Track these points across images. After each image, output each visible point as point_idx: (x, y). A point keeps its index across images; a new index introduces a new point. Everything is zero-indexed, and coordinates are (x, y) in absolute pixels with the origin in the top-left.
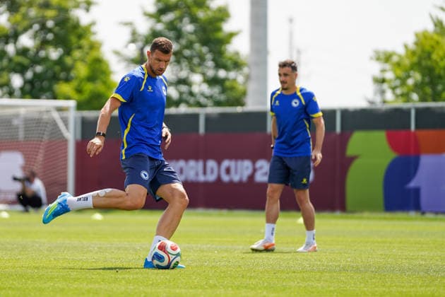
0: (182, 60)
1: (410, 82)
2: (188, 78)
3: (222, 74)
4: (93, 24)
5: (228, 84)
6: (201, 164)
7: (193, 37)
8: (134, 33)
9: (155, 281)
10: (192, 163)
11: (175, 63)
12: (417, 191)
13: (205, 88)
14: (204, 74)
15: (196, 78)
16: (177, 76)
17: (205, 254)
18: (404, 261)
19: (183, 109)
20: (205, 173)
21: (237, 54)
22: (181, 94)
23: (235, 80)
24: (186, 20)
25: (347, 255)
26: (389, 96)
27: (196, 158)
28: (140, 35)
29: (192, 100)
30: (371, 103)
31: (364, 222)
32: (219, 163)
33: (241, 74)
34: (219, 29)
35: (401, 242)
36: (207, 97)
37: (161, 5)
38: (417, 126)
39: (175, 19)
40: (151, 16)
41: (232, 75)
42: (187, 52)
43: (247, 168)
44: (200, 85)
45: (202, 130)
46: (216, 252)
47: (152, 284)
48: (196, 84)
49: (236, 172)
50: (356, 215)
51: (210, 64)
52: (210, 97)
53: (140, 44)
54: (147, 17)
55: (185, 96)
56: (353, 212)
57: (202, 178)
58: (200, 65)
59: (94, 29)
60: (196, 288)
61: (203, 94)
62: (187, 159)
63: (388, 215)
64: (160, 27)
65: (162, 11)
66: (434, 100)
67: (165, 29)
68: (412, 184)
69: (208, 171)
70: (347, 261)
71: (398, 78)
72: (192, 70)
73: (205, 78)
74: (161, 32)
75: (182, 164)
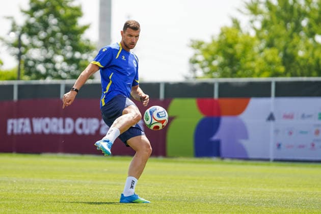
0: (48, 45)
1: (215, 63)
2: (52, 58)
3: (77, 55)
5: (81, 63)
6: (61, 121)
8: (14, 25)
9: (26, 206)
10: (55, 120)
11: (43, 47)
12: (218, 143)
13: (65, 66)
14: (63, 55)
15: (59, 58)
16: (44, 57)
17: (63, 186)
18: (208, 193)
19: (49, 81)
20: (64, 127)
21: (88, 40)
22: (47, 69)
23: (86, 60)
24: (51, 16)
25: (166, 189)
26: (200, 73)
27: (58, 116)
28: (18, 26)
29: (55, 74)
30: (187, 78)
31: (179, 165)
32: (75, 120)
33: (91, 55)
34: (74, 23)
35: (206, 180)
36: (66, 72)
37: (34, 5)
38: (220, 96)
39: (44, 15)
40: (26, 12)
41: (85, 56)
42: (52, 40)
43: (94, 124)
44: (61, 64)
46: (71, 185)
47: (24, 208)
48: (58, 63)
49: (87, 127)
50: (174, 159)
51: (69, 48)
52: (68, 72)
53: (18, 32)
54: (23, 13)
55: (50, 71)
56: (172, 157)
57: (62, 131)
58: (61, 48)
60: (56, 211)
61: (62, 70)
62: (51, 117)
63: (198, 160)
64: (32, 20)
65: (35, 9)
66: (232, 77)
67: (36, 21)
68: (215, 138)
69: (67, 125)
70: (167, 193)
71: (206, 60)
72: (56, 53)
73: (65, 59)
74: (33, 24)
75: (47, 120)
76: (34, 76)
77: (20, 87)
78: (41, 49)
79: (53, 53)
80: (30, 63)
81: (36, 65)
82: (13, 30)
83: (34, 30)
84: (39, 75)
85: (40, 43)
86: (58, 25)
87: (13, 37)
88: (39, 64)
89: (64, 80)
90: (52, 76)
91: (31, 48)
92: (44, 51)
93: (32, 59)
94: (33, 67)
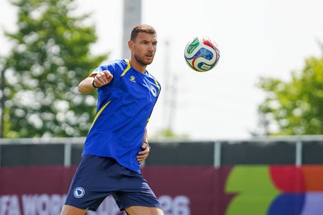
0: (46, 85)
2: (51, 105)
7: (58, 61)
10: (56, 198)
11: (38, 89)
13: (71, 116)
14: (69, 101)
15: (62, 105)
16: (41, 102)
19: (47, 139)
22: (45, 122)
24: (51, 41)
29: (56, 129)
34: (85, 52)
36: (73, 126)
37: (24, 25)
39: (39, 40)
40: (13, 37)
42: (51, 77)
44: (66, 113)
45: (67, 162)
48: (61, 112)
52: (76, 126)
53: (1, 66)
54: (9, 38)
55: (49, 125)
58: (65, 90)
61: (68, 123)
62: (50, 194)
64: (22, 48)
65: (25, 32)
67: (28, 50)
72: (58, 98)
73: (70, 105)
74: (23, 54)
75: (44, 198)
76: (24, 131)
77: (4, 148)
78: (35, 92)
79: (53, 98)
80: (19, 113)
81: (28, 115)
83: (24, 63)
84: (33, 131)
85: (33, 83)
86: (61, 55)
88: (33, 113)
89: (71, 138)
90: (52, 132)
91: (20, 90)
92: (40, 95)
93: (21, 106)
94: (24, 118)
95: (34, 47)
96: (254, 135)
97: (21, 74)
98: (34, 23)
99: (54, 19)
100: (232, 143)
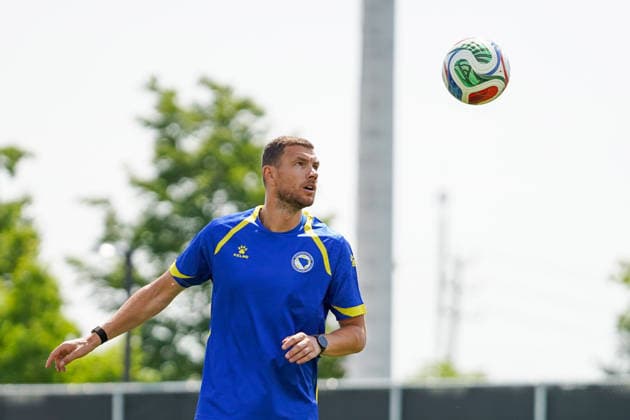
4: (26, 201)
16: (201, 312)
24: (220, 195)
28: (122, 227)
37: (166, 164)
39: (198, 193)
40: (146, 186)
53: (124, 245)
54: (140, 189)
59: (27, 212)
64: (164, 209)
65: (170, 177)
67: (175, 212)
74: (167, 219)
76: (169, 368)
77: (130, 400)
78: (190, 293)
80: (160, 333)
81: (177, 336)
82: (110, 238)
83: (166, 237)
84: (186, 368)
87: (108, 258)
88: (186, 334)
92: (200, 297)
93: (163, 320)
94: (168, 343)
95: (189, 207)
96: (611, 372)
97: (163, 259)
98: (188, 160)
99: (225, 152)
100: (567, 388)
